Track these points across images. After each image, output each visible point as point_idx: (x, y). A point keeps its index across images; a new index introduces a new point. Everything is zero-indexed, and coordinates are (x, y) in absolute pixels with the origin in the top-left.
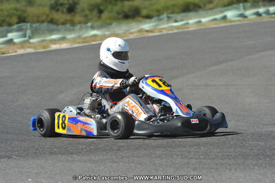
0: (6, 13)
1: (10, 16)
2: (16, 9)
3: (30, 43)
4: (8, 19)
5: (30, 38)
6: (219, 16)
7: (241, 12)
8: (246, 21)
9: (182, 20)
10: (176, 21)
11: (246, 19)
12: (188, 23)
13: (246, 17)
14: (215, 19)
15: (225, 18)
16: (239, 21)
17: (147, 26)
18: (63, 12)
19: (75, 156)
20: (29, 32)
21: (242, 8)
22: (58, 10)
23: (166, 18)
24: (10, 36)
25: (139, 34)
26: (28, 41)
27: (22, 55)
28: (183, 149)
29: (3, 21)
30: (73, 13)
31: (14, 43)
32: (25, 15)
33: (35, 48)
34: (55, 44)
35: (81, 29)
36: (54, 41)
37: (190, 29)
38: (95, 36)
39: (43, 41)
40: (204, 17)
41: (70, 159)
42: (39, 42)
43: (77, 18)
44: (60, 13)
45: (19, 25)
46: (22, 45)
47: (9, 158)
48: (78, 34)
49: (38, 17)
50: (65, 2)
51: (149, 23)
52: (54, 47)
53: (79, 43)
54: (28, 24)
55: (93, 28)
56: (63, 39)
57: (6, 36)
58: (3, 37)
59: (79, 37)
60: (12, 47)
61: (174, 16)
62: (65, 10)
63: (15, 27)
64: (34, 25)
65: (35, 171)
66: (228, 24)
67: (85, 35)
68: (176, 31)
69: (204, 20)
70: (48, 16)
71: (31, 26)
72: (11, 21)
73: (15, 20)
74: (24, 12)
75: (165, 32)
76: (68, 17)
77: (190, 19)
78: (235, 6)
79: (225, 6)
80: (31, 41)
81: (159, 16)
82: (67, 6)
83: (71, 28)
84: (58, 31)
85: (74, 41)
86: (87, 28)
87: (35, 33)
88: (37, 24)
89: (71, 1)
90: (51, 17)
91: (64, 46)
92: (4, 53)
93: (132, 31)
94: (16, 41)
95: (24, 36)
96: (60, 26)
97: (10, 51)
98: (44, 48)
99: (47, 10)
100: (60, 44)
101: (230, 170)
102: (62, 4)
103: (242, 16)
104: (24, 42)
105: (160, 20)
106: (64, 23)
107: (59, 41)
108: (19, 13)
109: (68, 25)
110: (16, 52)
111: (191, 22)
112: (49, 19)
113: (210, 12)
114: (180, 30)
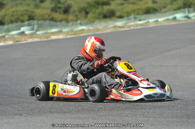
0: (20, 13)
1: (23, 15)
2: (27, 11)
3: (37, 34)
4: (21, 18)
5: (37, 31)
6: (170, 17)
7: (187, 14)
8: (189, 21)
9: (144, 20)
10: (140, 20)
11: (190, 19)
12: (148, 22)
13: (189, 18)
14: (168, 20)
15: (175, 18)
16: (185, 21)
17: (120, 23)
18: (60, 13)
19: (68, 115)
20: (36, 27)
21: (187, 12)
22: (56, 12)
23: (133, 18)
24: (23, 29)
25: (114, 29)
26: (35, 33)
27: (31, 43)
28: (144, 111)
29: (18, 19)
30: (67, 14)
31: (26, 35)
32: (33, 14)
33: (40, 38)
34: (54, 35)
35: (73, 25)
36: (54, 34)
37: (151, 26)
38: (83, 30)
39: (46, 33)
40: (160, 18)
41: (64, 116)
42: (43, 34)
43: (70, 17)
44: (58, 13)
45: (29, 22)
46: (31, 36)
47: (21, 115)
48: (70, 29)
49: (43, 16)
50: (62, 6)
51: (121, 21)
52: (54, 37)
53: (71, 35)
54: (36, 21)
55: (81, 24)
56: (60, 32)
57: (19, 29)
58: (17, 30)
59: (72, 31)
60: (24, 37)
61: (139, 17)
62: (62, 12)
63: (26, 23)
64: (40, 22)
65: (39, 125)
66: (177, 23)
67: (76, 30)
68: (140, 27)
69: (160, 20)
70: (49, 15)
71: (38, 23)
72: (23, 19)
73: (26, 18)
74: (33, 12)
75: (132, 28)
76: (64, 16)
77: (151, 19)
78: (182, 10)
79: (175, 10)
80: (38, 33)
81: (128, 16)
82: (63, 9)
83: (66, 24)
84: (56, 26)
85: (67, 33)
86: (77, 24)
87: (40, 27)
88: (42, 21)
89: (66, 5)
90: (52, 16)
91: (61, 37)
92: (18, 41)
93: (109, 27)
94: (27, 33)
95: (33, 29)
96: (58, 23)
97: (23, 40)
98: (47, 38)
99: (49, 11)
100: (58, 35)
101: (177, 126)
102: (60, 8)
103: (187, 17)
104: (33, 33)
105: (129, 19)
106: (61, 21)
107: (57, 33)
108: (29, 13)
109: (64, 22)
110: (27, 40)
111: (151, 21)
112: (50, 18)
113: (164, 14)
114: (143, 27)
